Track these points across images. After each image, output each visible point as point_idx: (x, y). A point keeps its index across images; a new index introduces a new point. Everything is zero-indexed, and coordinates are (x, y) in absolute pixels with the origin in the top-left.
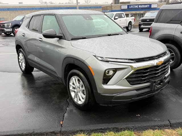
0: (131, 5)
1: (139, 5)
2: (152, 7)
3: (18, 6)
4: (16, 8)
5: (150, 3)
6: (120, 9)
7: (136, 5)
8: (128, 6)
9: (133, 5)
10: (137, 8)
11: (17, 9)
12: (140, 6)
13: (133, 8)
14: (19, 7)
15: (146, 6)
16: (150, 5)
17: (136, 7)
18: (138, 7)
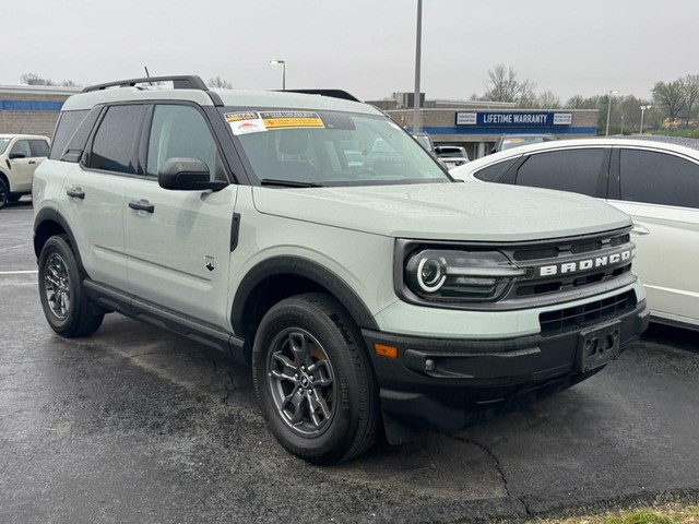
0: (490, 114)
1: (513, 114)
2: (555, 123)
3: (42, 95)
4: (37, 99)
5: (550, 110)
6: (453, 125)
7: (506, 114)
8: (480, 116)
9: (494, 113)
10: (509, 124)
11: (37, 103)
12: (516, 119)
13: (496, 124)
14: (48, 96)
15: (537, 119)
16: (550, 116)
17: (506, 119)
18: (513, 120)
